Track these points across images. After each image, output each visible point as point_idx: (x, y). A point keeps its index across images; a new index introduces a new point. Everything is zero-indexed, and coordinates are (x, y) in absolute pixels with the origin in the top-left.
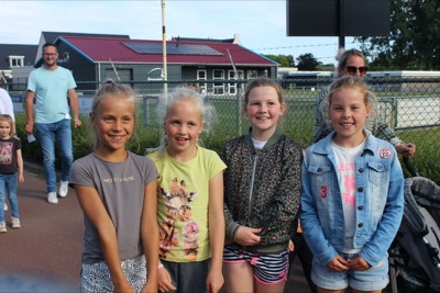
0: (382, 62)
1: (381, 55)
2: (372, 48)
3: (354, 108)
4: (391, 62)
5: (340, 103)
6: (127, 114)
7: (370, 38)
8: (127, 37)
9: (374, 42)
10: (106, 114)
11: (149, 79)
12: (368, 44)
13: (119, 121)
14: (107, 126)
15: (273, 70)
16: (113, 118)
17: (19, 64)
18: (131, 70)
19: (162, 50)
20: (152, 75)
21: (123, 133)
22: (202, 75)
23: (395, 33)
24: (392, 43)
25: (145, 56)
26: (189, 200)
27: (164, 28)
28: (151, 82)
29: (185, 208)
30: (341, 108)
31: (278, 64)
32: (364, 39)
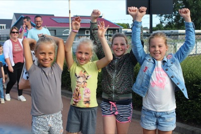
0: (170, 26)
1: (169, 23)
2: (165, 20)
3: (160, 46)
4: (173, 26)
5: (154, 44)
6: (50, 51)
7: (164, 15)
8: (53, 15)
9: (166, 17)
10: (41, 52)
11: (63, 35)
12: (163, 18)
13: (47, 55)
14: (42, 57)
15: (120, 30)
16: (45, 53)
17: (3, 28)
18: (55, 30)
19: (69, 21)
20: (65, 33)
21: (50, 60)
22: (87, 32)
23: (175, 13)
24: (174, 17)
25: (61, 24)
26: (87, 79)
27: (70, 11)
28: (64, 36)
29: (85, 82)
30: (154, 47)
31: (122, 27)
32: (161, 16)
